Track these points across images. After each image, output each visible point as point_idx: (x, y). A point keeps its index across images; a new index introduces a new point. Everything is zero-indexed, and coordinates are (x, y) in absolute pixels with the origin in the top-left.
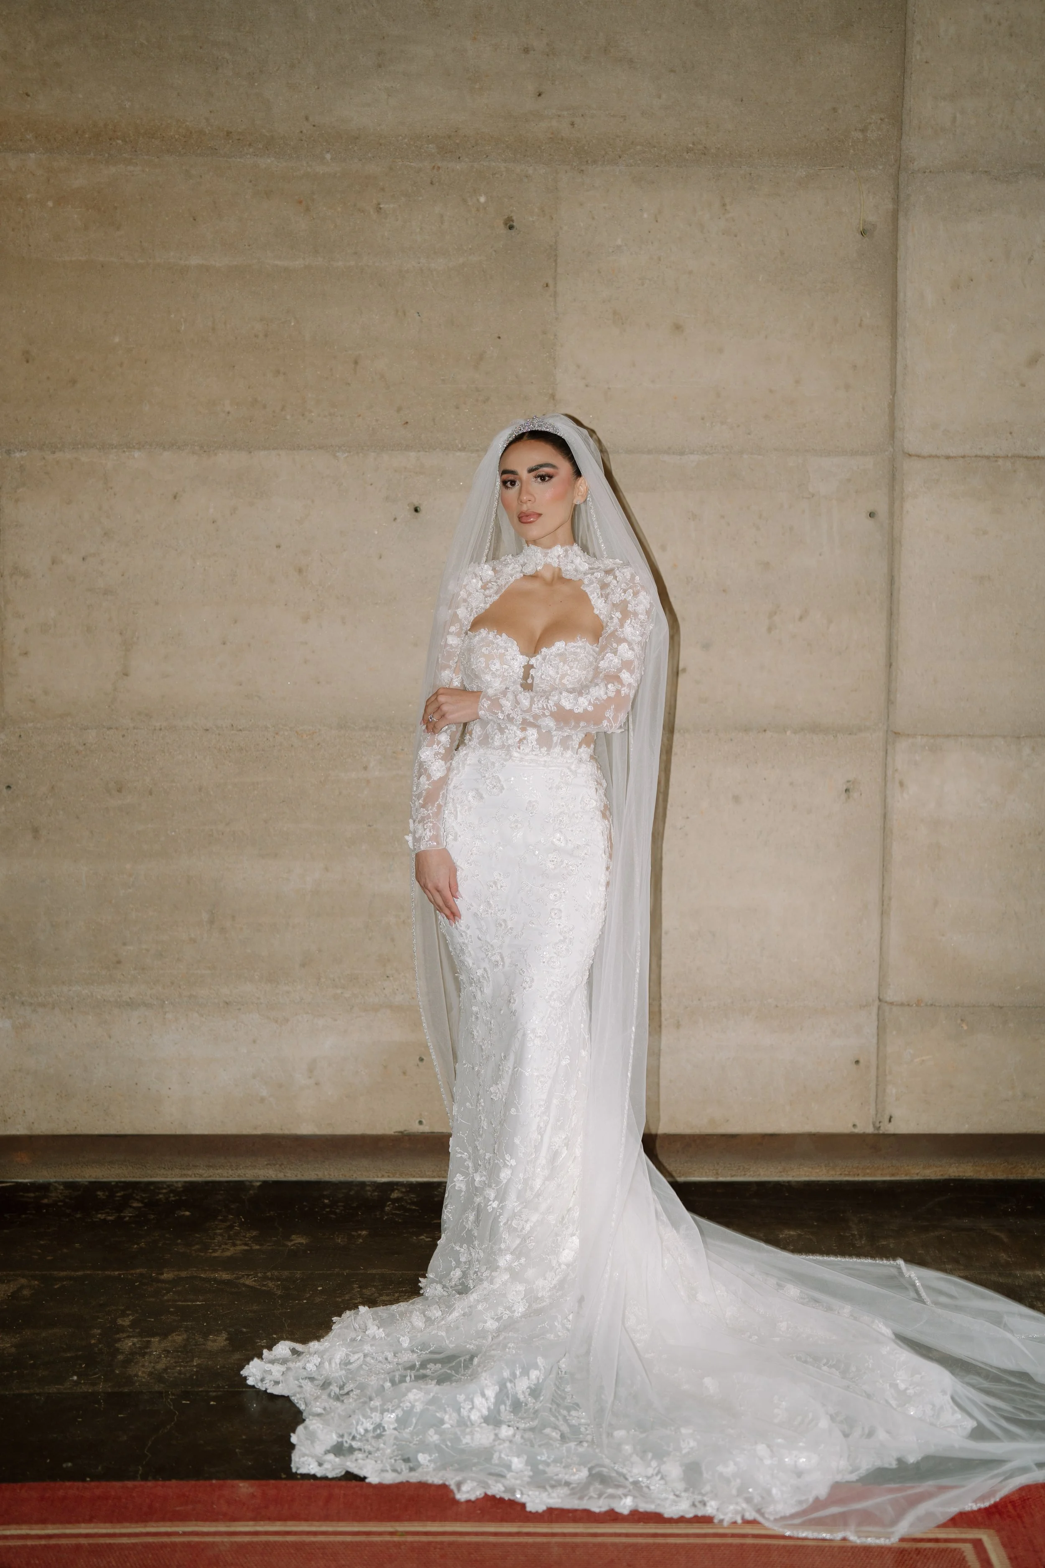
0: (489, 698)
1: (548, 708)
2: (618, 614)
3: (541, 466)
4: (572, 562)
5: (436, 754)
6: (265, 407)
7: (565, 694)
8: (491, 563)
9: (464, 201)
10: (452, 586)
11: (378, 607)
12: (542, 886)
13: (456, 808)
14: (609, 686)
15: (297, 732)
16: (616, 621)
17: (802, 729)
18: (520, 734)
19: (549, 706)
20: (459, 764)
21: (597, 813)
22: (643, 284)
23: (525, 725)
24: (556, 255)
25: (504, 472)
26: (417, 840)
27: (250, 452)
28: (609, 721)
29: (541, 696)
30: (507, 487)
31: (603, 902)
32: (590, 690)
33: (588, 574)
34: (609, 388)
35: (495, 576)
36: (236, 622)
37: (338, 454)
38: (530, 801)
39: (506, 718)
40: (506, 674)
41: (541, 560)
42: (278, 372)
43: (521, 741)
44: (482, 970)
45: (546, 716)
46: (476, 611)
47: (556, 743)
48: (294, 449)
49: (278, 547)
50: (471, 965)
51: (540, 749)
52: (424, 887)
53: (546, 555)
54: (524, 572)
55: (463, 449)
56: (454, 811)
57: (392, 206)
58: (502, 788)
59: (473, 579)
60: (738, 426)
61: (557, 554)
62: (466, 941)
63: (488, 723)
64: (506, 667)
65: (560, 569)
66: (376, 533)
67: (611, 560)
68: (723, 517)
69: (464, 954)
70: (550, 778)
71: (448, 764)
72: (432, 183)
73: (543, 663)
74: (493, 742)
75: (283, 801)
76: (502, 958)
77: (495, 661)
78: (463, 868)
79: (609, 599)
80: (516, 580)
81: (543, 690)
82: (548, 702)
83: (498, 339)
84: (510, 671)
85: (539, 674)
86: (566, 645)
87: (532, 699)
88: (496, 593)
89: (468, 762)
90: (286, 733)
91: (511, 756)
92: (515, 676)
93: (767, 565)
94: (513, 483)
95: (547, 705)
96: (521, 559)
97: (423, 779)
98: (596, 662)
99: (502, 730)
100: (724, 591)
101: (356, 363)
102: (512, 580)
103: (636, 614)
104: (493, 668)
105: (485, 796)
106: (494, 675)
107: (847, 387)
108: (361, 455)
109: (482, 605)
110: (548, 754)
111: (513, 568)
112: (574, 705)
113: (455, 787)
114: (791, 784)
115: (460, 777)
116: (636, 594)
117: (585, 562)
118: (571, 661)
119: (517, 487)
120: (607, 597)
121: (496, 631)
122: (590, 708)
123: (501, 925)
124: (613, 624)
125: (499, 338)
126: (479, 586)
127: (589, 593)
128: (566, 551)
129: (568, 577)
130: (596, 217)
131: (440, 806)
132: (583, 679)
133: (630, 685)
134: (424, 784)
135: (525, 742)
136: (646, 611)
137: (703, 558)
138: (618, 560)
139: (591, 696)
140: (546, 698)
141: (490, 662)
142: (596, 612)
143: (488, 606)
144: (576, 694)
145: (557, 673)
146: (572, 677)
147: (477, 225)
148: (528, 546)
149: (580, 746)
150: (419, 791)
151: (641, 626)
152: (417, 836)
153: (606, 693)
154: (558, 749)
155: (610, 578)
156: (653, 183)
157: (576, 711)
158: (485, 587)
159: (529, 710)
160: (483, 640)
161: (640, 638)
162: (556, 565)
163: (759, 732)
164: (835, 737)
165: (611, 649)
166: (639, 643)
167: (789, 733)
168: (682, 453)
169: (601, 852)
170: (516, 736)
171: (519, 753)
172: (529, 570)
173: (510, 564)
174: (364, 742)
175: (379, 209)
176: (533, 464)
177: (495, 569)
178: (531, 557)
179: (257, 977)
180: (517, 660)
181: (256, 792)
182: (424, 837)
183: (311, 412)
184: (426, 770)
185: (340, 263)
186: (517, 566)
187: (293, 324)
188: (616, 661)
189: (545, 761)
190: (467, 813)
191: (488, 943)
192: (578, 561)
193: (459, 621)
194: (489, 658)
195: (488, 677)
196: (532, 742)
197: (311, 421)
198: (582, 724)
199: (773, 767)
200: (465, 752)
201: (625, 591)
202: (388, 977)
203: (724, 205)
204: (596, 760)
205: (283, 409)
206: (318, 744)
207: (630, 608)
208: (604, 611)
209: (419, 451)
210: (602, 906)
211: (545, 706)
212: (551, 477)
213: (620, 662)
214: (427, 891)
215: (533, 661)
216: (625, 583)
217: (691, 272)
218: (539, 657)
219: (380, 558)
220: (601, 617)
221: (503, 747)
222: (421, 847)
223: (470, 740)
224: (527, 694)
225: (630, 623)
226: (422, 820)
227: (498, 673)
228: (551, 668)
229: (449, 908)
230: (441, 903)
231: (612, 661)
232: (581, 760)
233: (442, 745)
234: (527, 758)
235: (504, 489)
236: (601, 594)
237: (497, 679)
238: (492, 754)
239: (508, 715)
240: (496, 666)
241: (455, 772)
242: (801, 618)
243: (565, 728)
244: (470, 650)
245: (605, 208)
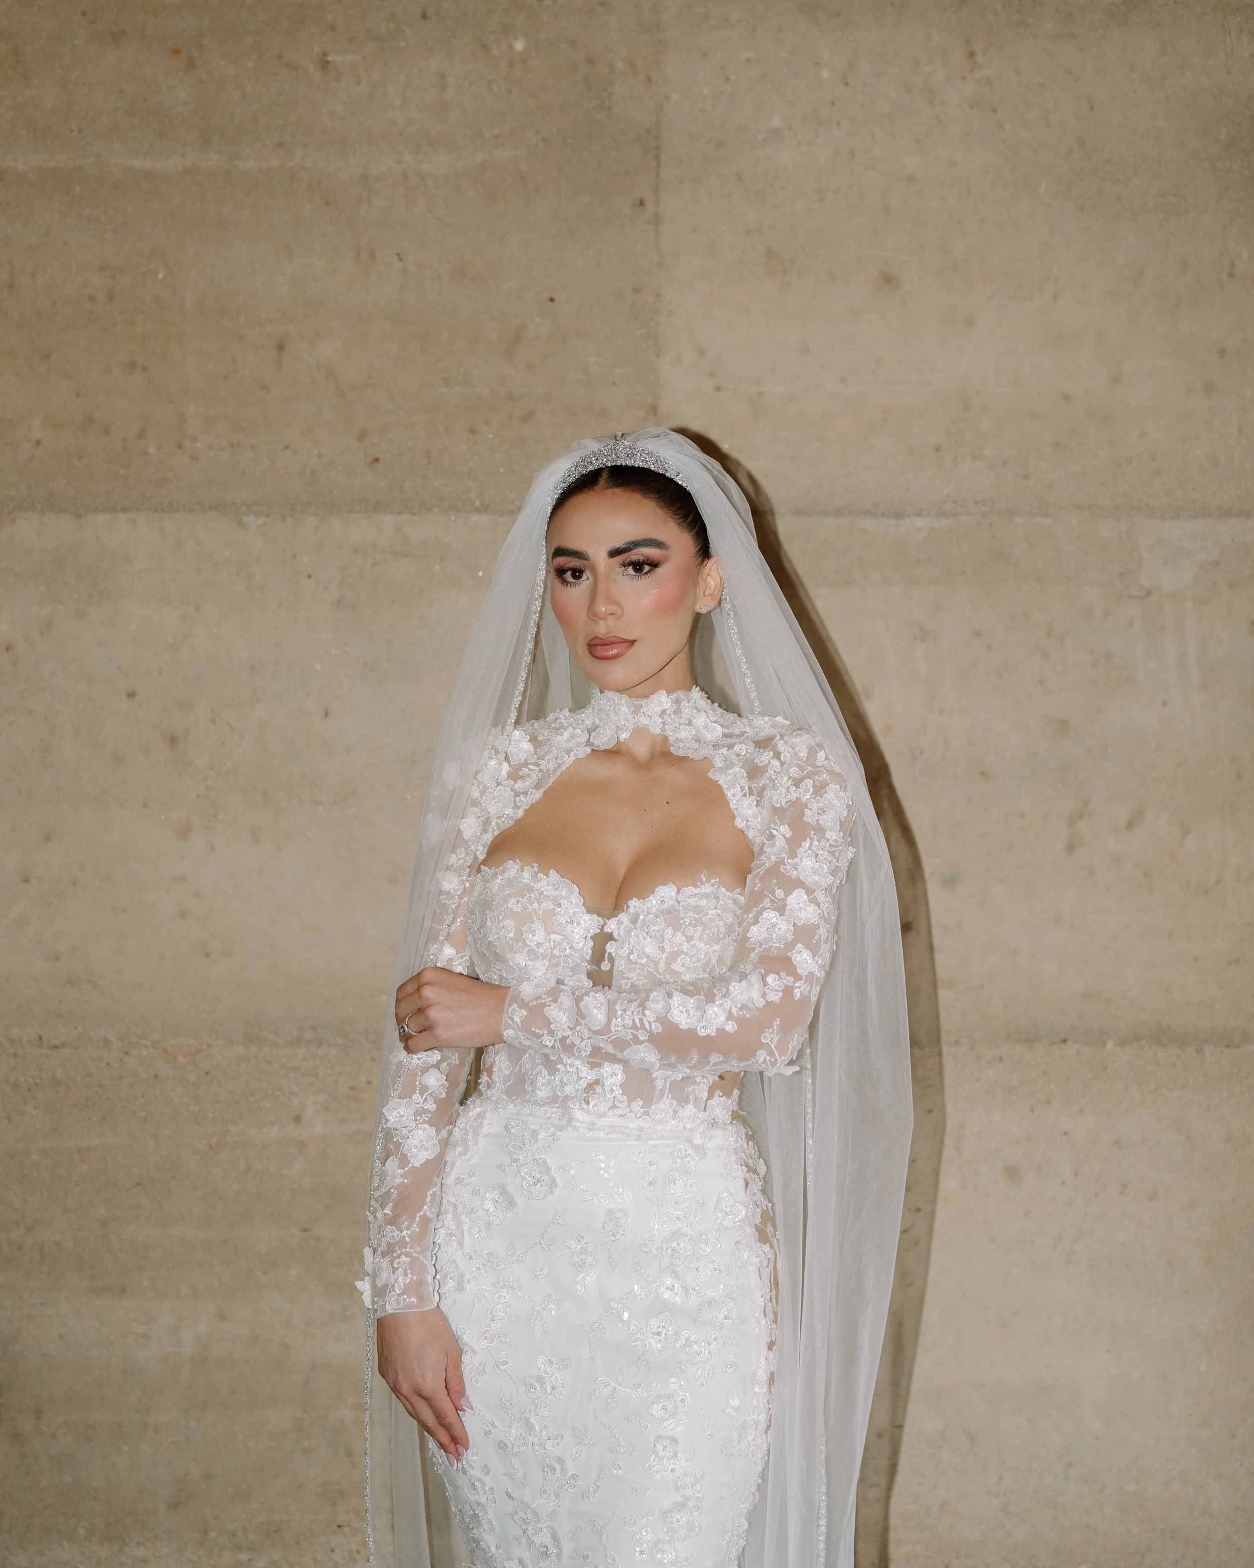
0: (523, 1004)
1: (643, 1027)
2: (785, 830)
3: (636, 544)
4: (690, 723)
5: (419, 1113)
6: (107, 431)
7: (677, 999)
8: (528, 725)
9: (485, 48)
10: (451, 774)
11: (320, 808)
12: (636, 1386)
13: (459, 1225)
14: (770, 979)
15: (164, 1050)
16: (780, 842)
17: (1137, 1038)
18: (589, 1075)
19: (645, 1022)
20: (467, 1133)
21: (749, 1230)
22: (822, 200)
23: (597, 1058)
24: (658, 148)
25: (559, 552)
26: (380, 1292)
27: (79, 517)
28: (771, 1053)
29: (630, 1001)
30: (565, 582)
31: (763, 1418)
32: (731, 988)
33: (723, 746)
34: (760, 394)
35: (536, 753)
36: (48, 839)
37: (245, 519)
38: (610, 1212)
39: (557, 1044)
40: (556, 952)
41: (626, 719)
42: (132, 365)
43: (590, 1087)
44: (516, 1562)
45: (641, 1042)
46: (497, 824)
47: (662, 1091)
48: (163, 511)
49: (131, 695)
50: (493, 1549)
51: (629, 1104)
52: (395, 1389)
53: (636, 711)
54: (592, 744)
55: (484, 509)
56: (458, 1229)
57: (349, 58)
58: (553, 1184)
59: (490, 758)
60: (1005, 463)
61: (658, 709)
62: (483, 1500)
63: (524, 1051)
64: (557, 937)
65: (665, 739)
66: (318, 667)
67: (766, 718)
68: (978, 634)
69: (479, 1524)
70: (650, 1162)
71: (444, 1134)
72: (424, 16)
73: (631, 930)
74: (533, 1091)
75: (138, 1184)
76: (555, 1538)
77: (534, 927)
78: (477, 1349)
79: (766, 799)
80: (577, 761)
81: (633, 985)
82: (644, 1014)
83: (549, 303)
84: (565, 945)
85: (625, 951)
86: (678, 892)
87: (611, 1005)
88: (537, 787)
89: (485, 1130)
90: (145, 1053)
91: (570, 1120)
92: (576, 956)
93: (1063, 726)
94: (577, 574)
95: (641, 1020)
96: (588, 717)
97: (392, 1164)
98: (740, 925)
99: (551, 1067)
100: (983, 774)
101: (281, 347)
102: (569, 760)
103: (820, 831)
104: (532, 940)
105: (518, 1200)
106: (533, 954)
107: (1209, 389)
108: (290, 520)
109: (509, 811)
110: (646, 1113)
111: (572, 737)
112: (699, 1021)
113: (459, 1181)
114: (1117, 1143)
115: (469, 1160)
116: (819, 790)
117: (715, 722)
118: (690, 925)
119: (586, 582)
120: (761, 793)
121: (536, 865)
122: (731, 1027)
123: (553, 1470)
124: (775, 850)
125: (552, 300)
126: (504, 773)
127: (724, 787)
128: (678, 701)
129: (681, 753)
130: (733, 77)
131: (426, 1221)
132: (714, 961)
133: (811, 976)
134: (394, 1176)
135: (598, 1089)
136: (841, 822)
137: (941, 713)
138: (779, 719)
139: (732, 1000)
140: (639, 1006)
141: (524, 929)
142: (740, 823)
143: (520, 813)
144: (702, 997)
145: (662, 949)
146: (692, 957)
147: (510, 92)
148: (602, 692)
149: (710, 1096)
150: (384, 1190)
151: (832, 853)
152: (379, 1284)
153: (764, 995)
154: (666, 1103)
155: (766, 757)
156: (839, 14)
157: (702, 1033)
158: (514, 776)
159: (605, 1030)
160: (510, 882)
161: (831, 879)
162: (657, 731)
163: (1053, 1043)
164: (1199, 1051)
165: (772, 901)
166: (828, 890)
167: (1110, 1045)
168: (899, 516)
169: (758, 1313)
170: (580, 1078)
171: (588, 1112)
172: (604, 740)
173: (566, 729)
174: (295, 1069)
175: (324, 64)
176: (619, 542)
177: (536, 738)
178: (608, 715)
179: (82, 1531)
180: (578, 924)
181: (85, 1167)
182: (393, 1286)
183: (194, 439)
184: (398, 1145)
185: (251, 164)
186: (578, 731)
187: (161, 276)
188: (784, 927)
189: (641, 1129)
190: (483, 1233)
191: (528, 1506)
192: (701, 720)
193: (465, 844)
194: (523, 919)
195: (521, 959)
196: (612, 1090)
197: (194, 458)
198: (714, 1058)
199: (1081, 1111)
200: (479, 1109)
201: (797, 783)
202: (339, 1526)
203: (972, 54)
204: (744, 1122)
205: (142, 434)
206: (207, 1073)
207: (809, 816)
208: (756, 823)
209: (400, 513)
210: (762, 1426)
211: (637, 1021)
212: (654, 565)
213: (792, 928)
214: (402, 1398)
215: (612, 926)
216: (798, 766)
217: (911, 178)
218: (623, 917)
219: (327, 714)
220: (750, 834)
221: (553, 1100)
222: (388, 1307)
223: (489, 1086)
224: (600, 996)
225: (810, 848)
226: (390, 1251)
227: (541, 950)
228: (649, 940)
229: (447, 1427)
230: (430, 1420)
231: (774, 926)
232: (714, 1124)
233: (431, 1094)
234: (604, 1122)
235: (558, 584)
236: (750, 788)
237: (539, 963)
238: (531, 1114)
239: (563, 1039)
240: (537, 936)
241: (459, 1149)
242: (1130, 825)
243: (680, 1067)
244: (485, 905)
245: (748, 60)
